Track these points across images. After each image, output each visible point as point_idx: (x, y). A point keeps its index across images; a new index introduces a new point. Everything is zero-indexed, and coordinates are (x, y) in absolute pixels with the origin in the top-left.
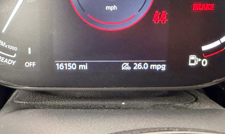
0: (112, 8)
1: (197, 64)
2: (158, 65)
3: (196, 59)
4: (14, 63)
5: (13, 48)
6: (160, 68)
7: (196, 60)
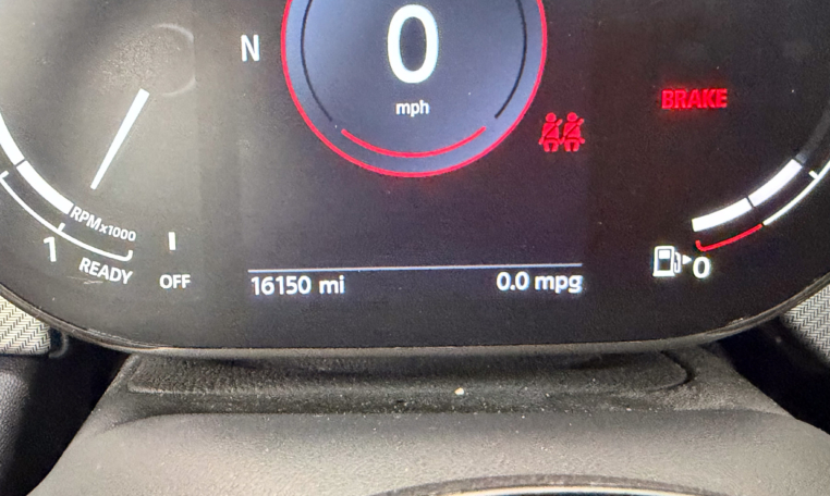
0: (415, 108)
1: (679, 271)
2: (558, 278)
3: (676, 257)
4: (127, 276)
5: (124, 234)
6: (564, 287)
7: (676, 261)
